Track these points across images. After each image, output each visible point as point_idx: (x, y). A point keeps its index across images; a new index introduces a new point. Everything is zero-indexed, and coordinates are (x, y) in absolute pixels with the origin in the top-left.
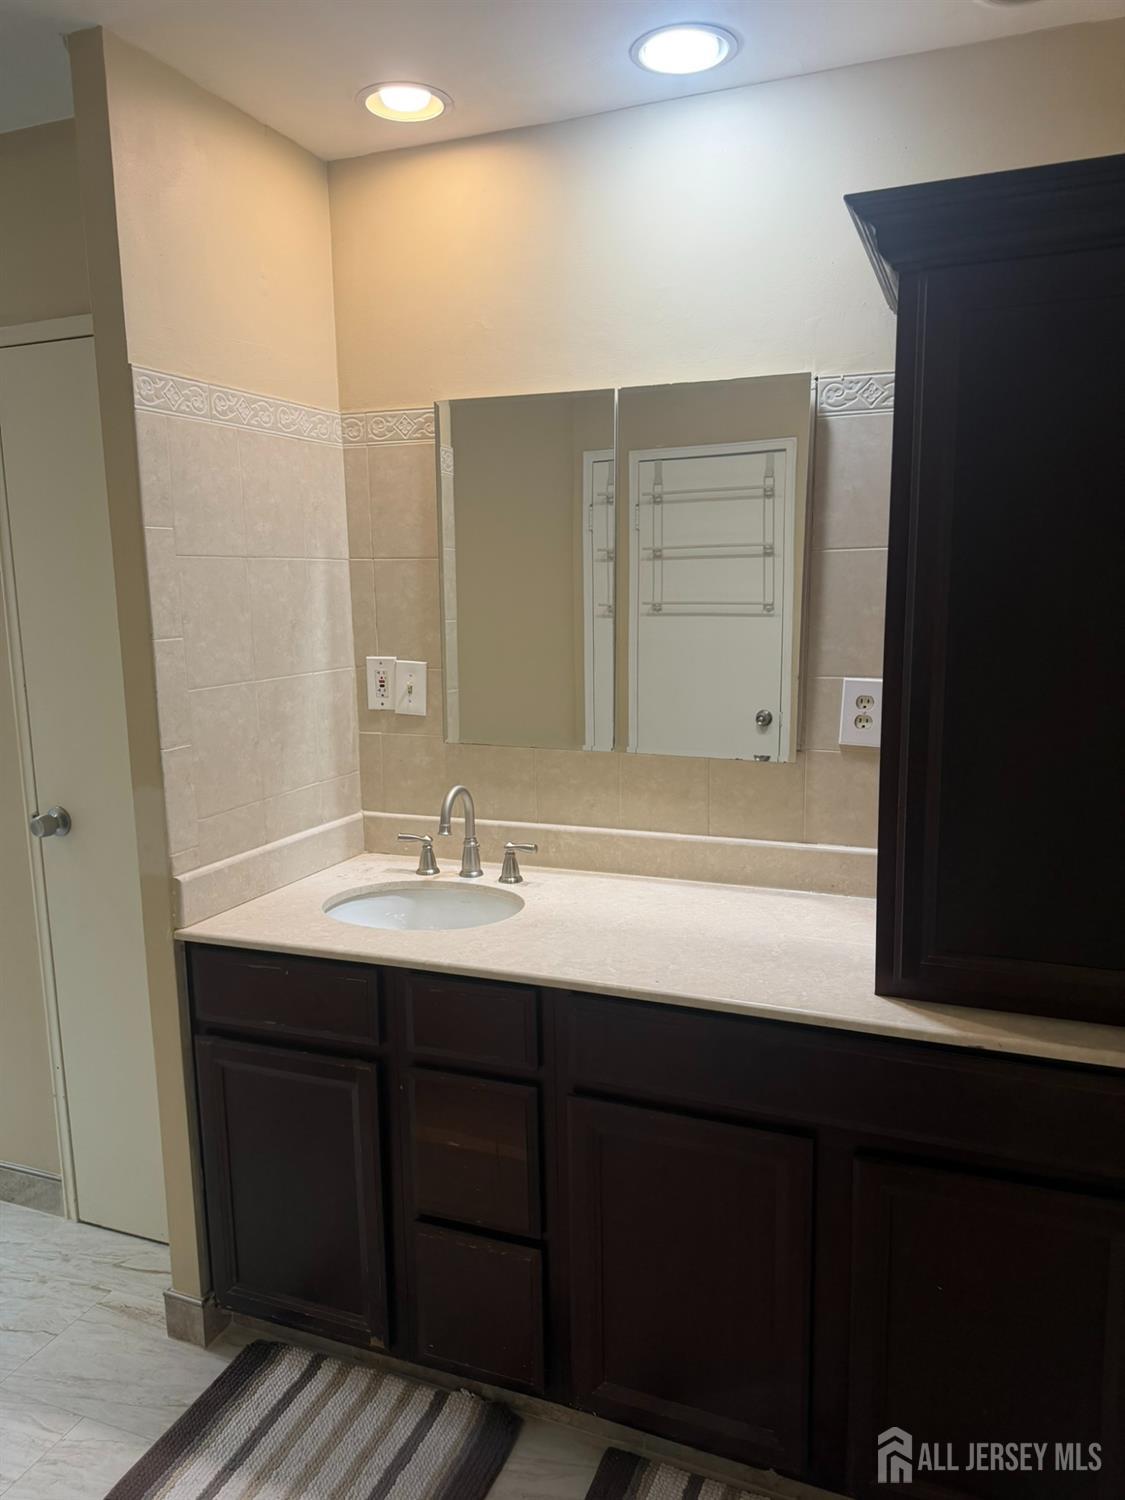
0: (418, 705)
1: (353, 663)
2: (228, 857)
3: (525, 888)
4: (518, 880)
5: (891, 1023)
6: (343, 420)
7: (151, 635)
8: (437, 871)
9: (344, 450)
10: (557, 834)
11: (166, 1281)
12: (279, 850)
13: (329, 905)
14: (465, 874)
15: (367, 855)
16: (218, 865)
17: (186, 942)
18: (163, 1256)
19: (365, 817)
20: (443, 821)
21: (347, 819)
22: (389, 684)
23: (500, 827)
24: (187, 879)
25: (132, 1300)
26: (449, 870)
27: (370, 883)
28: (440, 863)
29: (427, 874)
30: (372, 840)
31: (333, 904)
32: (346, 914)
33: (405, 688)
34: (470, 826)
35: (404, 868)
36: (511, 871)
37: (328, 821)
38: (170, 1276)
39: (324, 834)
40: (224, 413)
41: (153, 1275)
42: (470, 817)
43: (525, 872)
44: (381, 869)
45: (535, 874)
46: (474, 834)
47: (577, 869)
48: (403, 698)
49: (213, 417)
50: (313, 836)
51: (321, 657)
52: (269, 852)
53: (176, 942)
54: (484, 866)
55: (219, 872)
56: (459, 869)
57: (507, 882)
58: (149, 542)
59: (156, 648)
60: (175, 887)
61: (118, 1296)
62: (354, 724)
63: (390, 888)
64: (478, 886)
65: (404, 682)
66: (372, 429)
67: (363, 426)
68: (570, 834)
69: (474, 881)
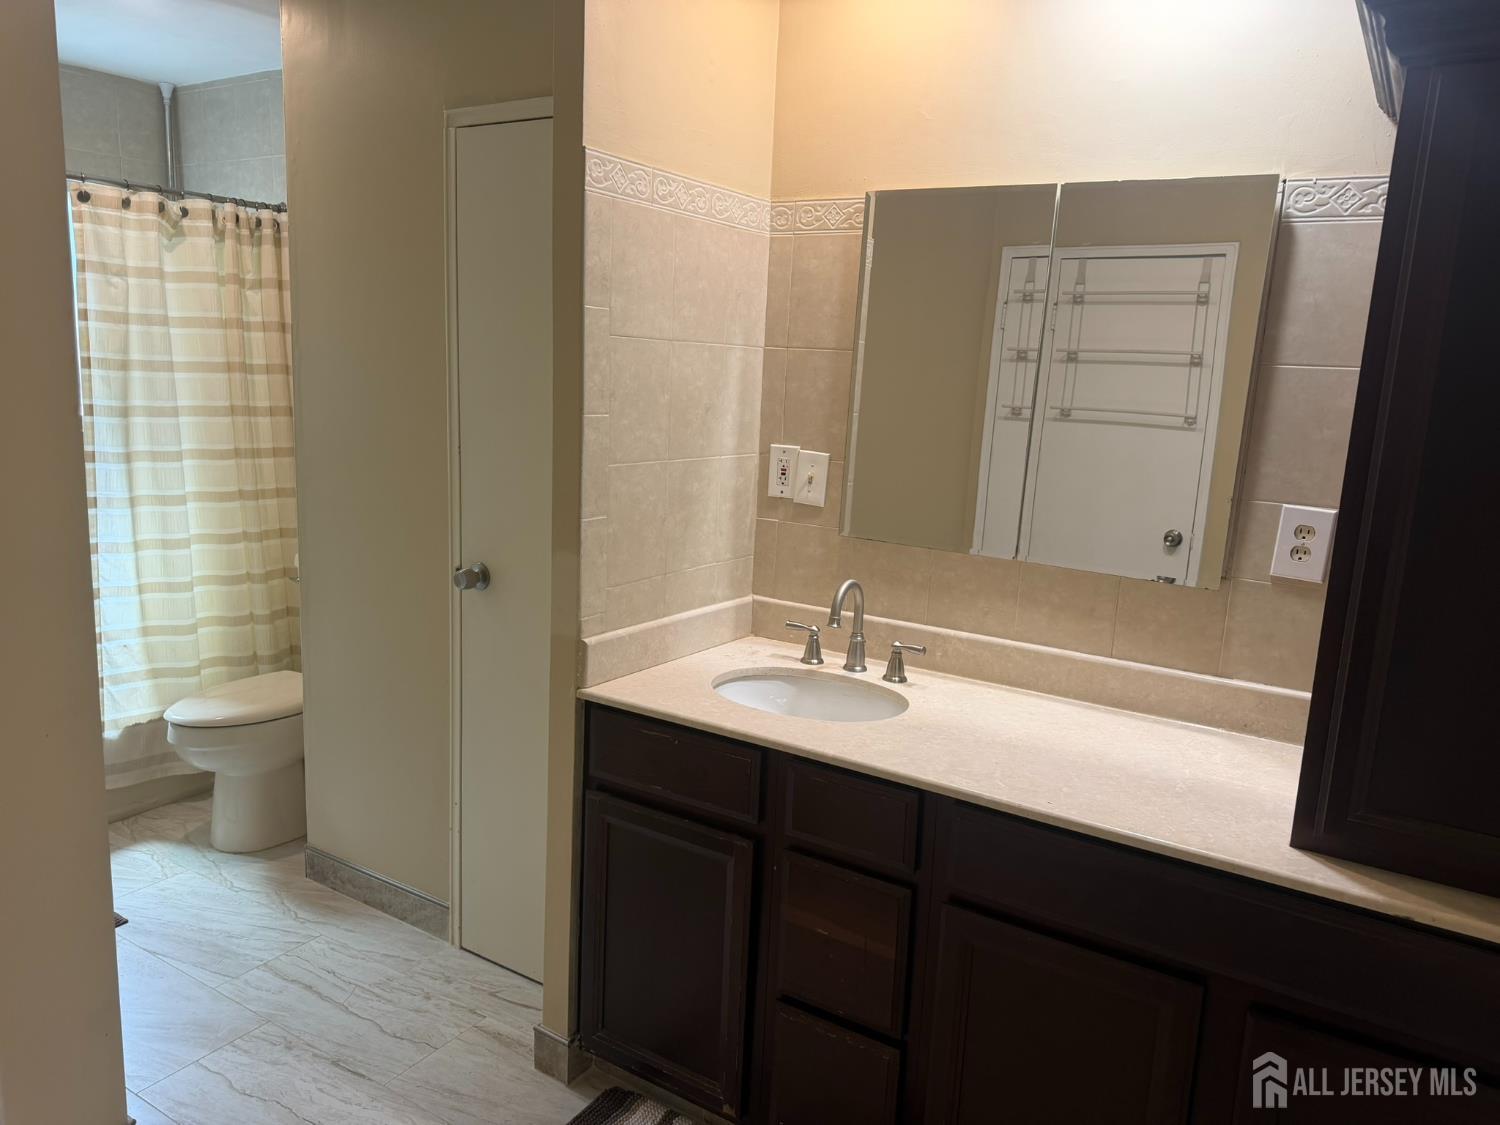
0: (816, 496)
1: (757, 449)
2: (629, 626)
3: (909, 689)
4: (903, 680)
5: (1308, 879)
6: (772, 208)
7: (581, 409)
8: (821, 662)
9: (772, 238)
10: (946, 638)
11: (539, 1017)
12: (674, 624)
13: (717, 682)
14: (848, 667)
15: (752, 638)
16: (621, 632)
17: (586, 701)
18: (536, 995)
19: (754, 601)
20: (833, 613)
21: (738, 601)
22: (790, 473)
23: (887, 624)
24: (593, 643)
25: (505, 1029)
26: (834, 662)
27: (757, 666)
28: (825, 653)
29: (811, 664)
30: (758, 624)
31: (721, 682)
32: (732, 693)
33: (806, 478)
34: (858, 620)
35: (790, 654)
36: (896, 671)
37: (721, 602)
38: (541, 1013)
39: (717, 613)
40: (663, 198)
41: (524, 1009)
42: (859, 611)
43: (909, 673)
44: (767, 653)
45: (920, 676)
46: (862, 629)
47: (964, 676)
48: (803, 488)
49: (653, 201)
50: (705, 615)
51: (729, 441)
52: (666, 626)
53: (578, 700)
54: (868, 662)
55: (620, 639)
56: (843, 662)
57: (890, 681)
58: (587, 321)
59: (585, 422)
60: (582, 647)
61: (491, 1022)
62: (752, 509)
63: (772, 673)
64: (862, 681)
65: (805, 472)
66: (800, 218)
67: (792, 215)
68: (960, 640)
69: (858, 676)
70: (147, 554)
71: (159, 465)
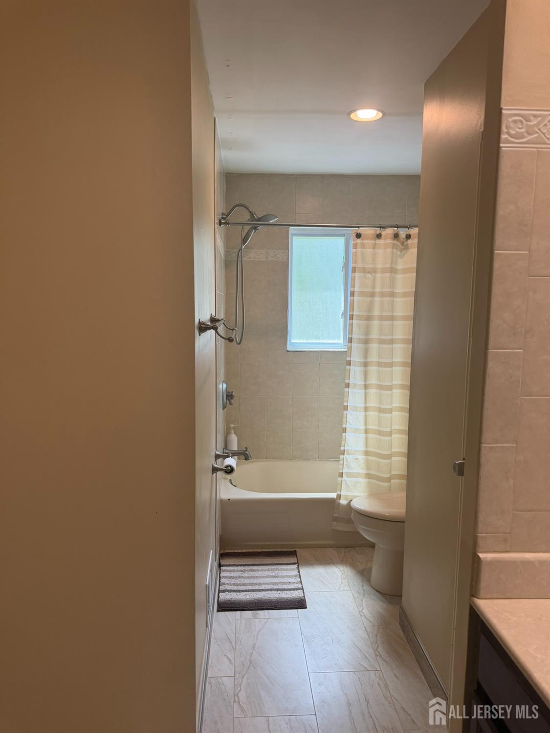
2: (542, 552)
7: (487, 344)
58: (496, 265)
59: (490, 356)
70: (371, 414)
71: (381, 369)
